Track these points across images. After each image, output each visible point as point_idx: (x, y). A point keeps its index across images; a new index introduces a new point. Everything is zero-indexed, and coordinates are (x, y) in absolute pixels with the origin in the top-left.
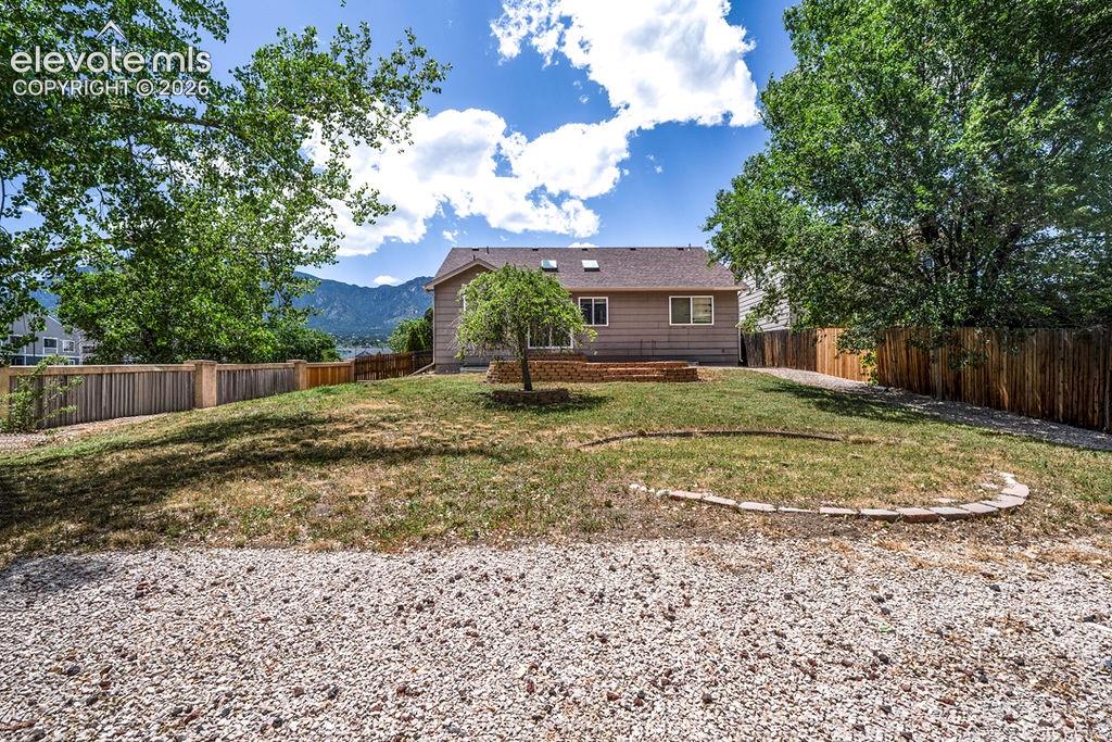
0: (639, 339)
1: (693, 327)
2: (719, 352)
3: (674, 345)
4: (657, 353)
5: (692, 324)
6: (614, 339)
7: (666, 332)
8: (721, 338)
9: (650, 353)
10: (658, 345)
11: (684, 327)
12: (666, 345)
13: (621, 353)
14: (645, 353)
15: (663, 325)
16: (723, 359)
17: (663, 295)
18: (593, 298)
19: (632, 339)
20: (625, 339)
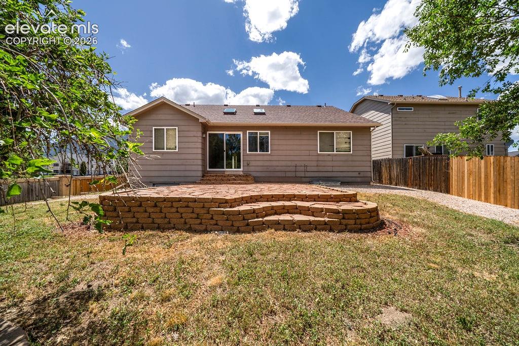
0: (294, 164)
1: (336, 155)
2: (356, 174)
3: (321, 169)
4: (308, 175)
5: (335, 153)
6: (274, 163)
7: (315, 158)
8: (357, 164)
9: (302, 175)
10: (309, 169)
11: (329, 155)
12: (315, 169)
13: (279, 174)
14: (298, 174)
15: (312, 153)
16: (359, 180)
17: (312, 129)
18: (258, 132)
19: (289, 163)
20: (284, 163)
